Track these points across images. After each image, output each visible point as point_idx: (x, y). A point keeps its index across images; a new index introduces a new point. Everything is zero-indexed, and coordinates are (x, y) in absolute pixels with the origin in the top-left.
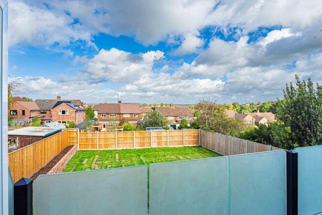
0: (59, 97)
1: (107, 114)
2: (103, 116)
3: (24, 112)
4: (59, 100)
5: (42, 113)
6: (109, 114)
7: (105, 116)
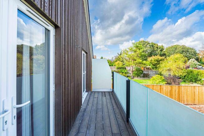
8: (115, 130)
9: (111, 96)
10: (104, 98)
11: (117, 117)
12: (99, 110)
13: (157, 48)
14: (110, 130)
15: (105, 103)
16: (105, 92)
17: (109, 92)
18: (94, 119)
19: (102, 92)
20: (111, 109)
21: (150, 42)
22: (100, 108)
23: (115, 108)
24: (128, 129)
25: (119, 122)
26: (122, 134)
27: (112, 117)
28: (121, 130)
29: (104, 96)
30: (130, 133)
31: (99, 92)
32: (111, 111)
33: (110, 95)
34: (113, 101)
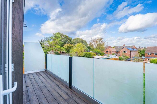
0: (124, 45)
1: (152, 53)
2: (149, 54)
3: (110, 51)
4: (124, 46)
5: (117, 52)
6: (154, 53)
7: (150, 54)
8: (66, 97)
9: (47, 74)
10: (41, 77)
11: (61, 87)
12: (42, 88)
13: (68, 39)
14: (62, 98)
15: (44, 81)
16: (39, 73)
17: (43, 72)
18: (42, 96)
19: (36, 73)
20: (53, 83)
21: (64, 35)
22: (42, 86)
23: (55, 82)
24: (74, 93)
25: (65, 91)
26: (72, 97)
27: (57, 89)
28: (69, 95)
29: (40, 76)
30: (76, 95)
31: (33, 73)
32: (54, 85)
33: (45, 74)
34: (51, 78)
